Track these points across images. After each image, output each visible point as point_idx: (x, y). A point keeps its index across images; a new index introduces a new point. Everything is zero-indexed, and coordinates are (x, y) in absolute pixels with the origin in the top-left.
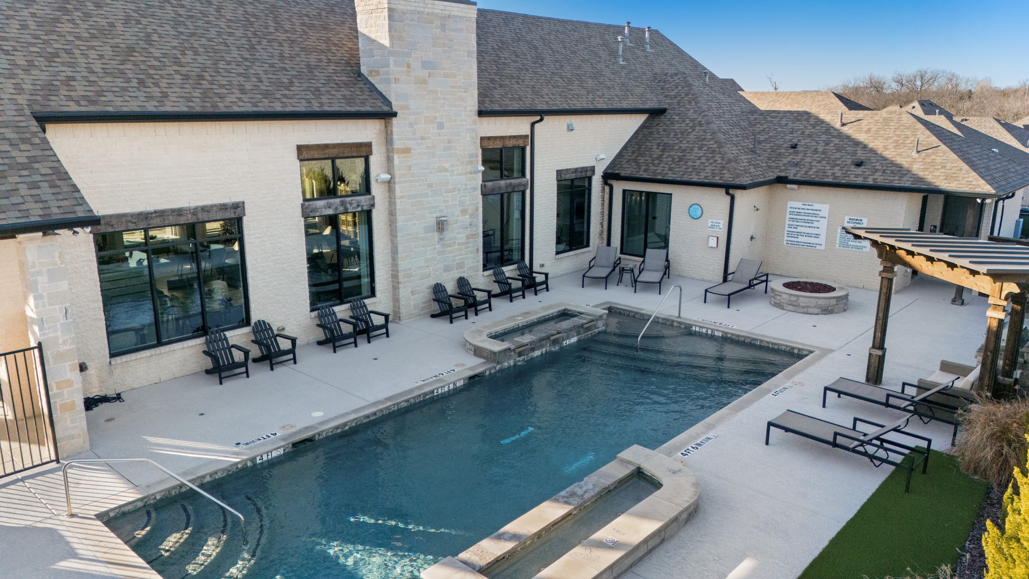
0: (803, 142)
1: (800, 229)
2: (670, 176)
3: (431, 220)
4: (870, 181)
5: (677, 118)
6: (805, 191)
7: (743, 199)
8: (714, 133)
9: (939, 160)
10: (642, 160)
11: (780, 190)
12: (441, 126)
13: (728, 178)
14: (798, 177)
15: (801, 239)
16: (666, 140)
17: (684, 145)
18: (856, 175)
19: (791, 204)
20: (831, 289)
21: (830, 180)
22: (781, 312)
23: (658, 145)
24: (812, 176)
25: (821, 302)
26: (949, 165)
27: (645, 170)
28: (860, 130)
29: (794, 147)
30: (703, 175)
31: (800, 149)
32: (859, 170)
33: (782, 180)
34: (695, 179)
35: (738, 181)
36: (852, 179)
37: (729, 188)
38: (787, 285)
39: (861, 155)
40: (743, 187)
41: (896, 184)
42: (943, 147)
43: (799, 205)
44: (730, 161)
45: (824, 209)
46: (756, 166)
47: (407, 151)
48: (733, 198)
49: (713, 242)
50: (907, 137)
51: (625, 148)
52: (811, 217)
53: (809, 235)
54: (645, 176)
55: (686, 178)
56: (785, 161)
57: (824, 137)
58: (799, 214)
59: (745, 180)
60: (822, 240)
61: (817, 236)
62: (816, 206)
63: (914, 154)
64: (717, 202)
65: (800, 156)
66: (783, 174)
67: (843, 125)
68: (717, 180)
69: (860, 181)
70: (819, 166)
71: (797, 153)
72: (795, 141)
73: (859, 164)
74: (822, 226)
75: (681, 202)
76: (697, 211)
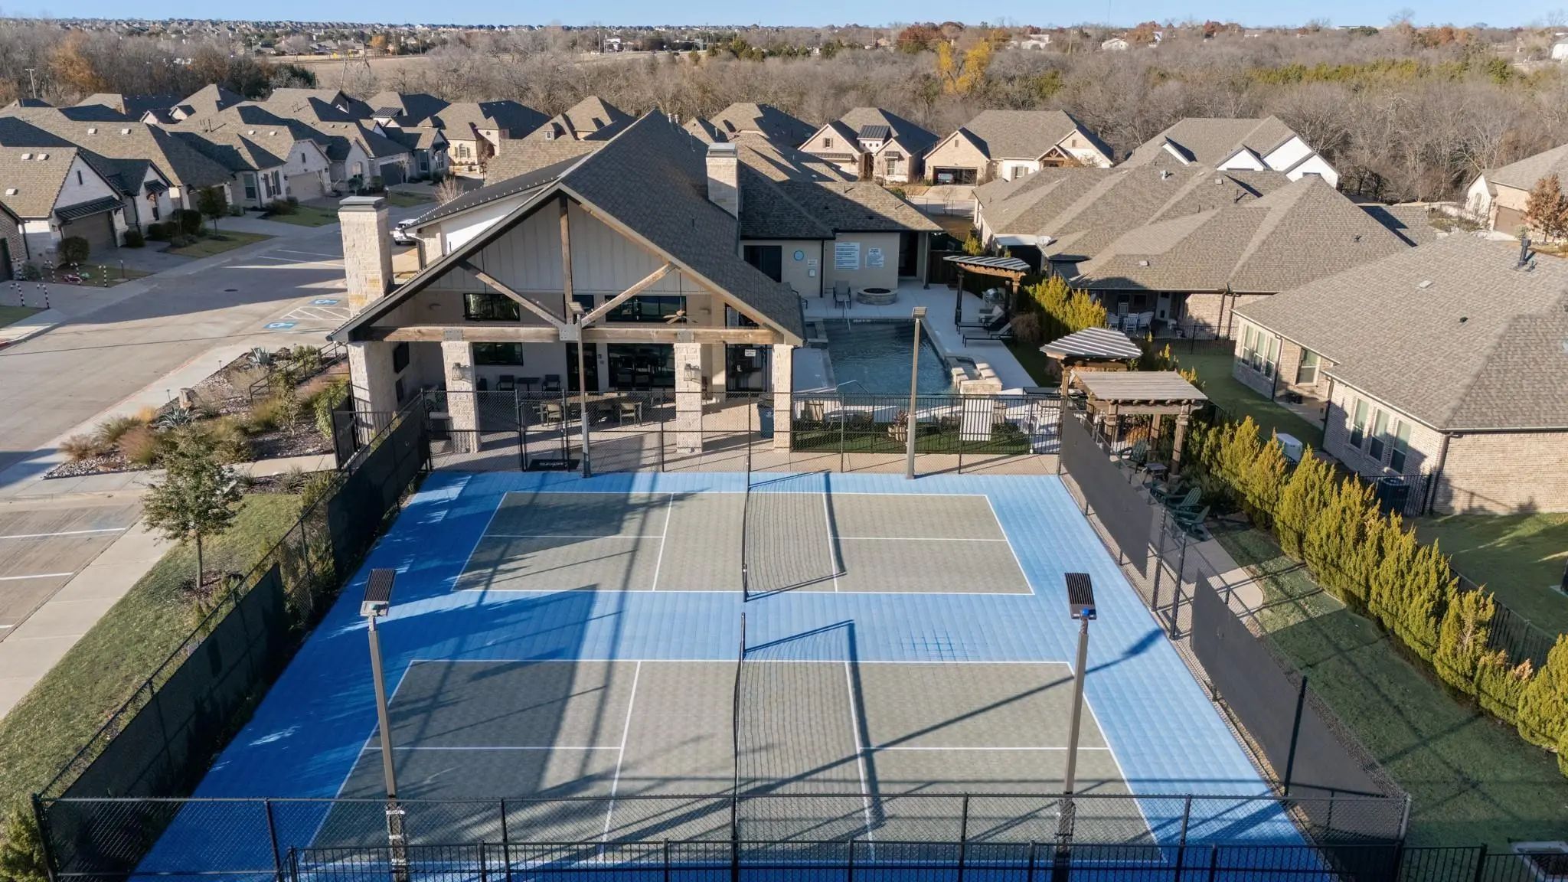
0: (830, 205)
1: (844, 259)
2: (783, 235)
4: (882, 228)
8: (790, 204)
9: (909, 213)
10: (754, 225)
13: (820, 234)
14: (843, 228)
15: (845, 265)
16: (760, 210)
17: (775, 213)
18: (861, 224)
19: (837, 244)
21: (860, 228)
23: (757, 213)
24: (849, 226)
25: (890, 297)
26: (915, 216)
27: (762, 232)
28: (858, 196)
29: (826, 208)
30: (802, 233)
31: (829, 209)
32: (872, 222)
33: (836, 231)
34: (800, 236)
35: (827, 236)
37: (824, 240)
38: (866, 292)
39: (868, 213)
42: (906, 205)
43: (842, 244)
44: (813, 223)
45: (857, 245)
48: (823, 246)
49: (812, 273)
50: (885, 200)
52: (849, 251)
53: (849, 262)
54: (764, 235)
55: (793, 235)
56: (828, 218)
57: (840, 200)
58: (842, 249)
59: (831, 234)
60: (857, 264)
61: (854, 262)
62: (852, 244)
63: (894, 210)
65: (834, 214)
66: (834, 227)
67: (846, 192)
68: (814, 235)
70: (850, 221)
71: (830, 212)
72: (824, 204)
73: (871, 218)
74: (857, 255)
75: (789, 250)
76: (799, 255)
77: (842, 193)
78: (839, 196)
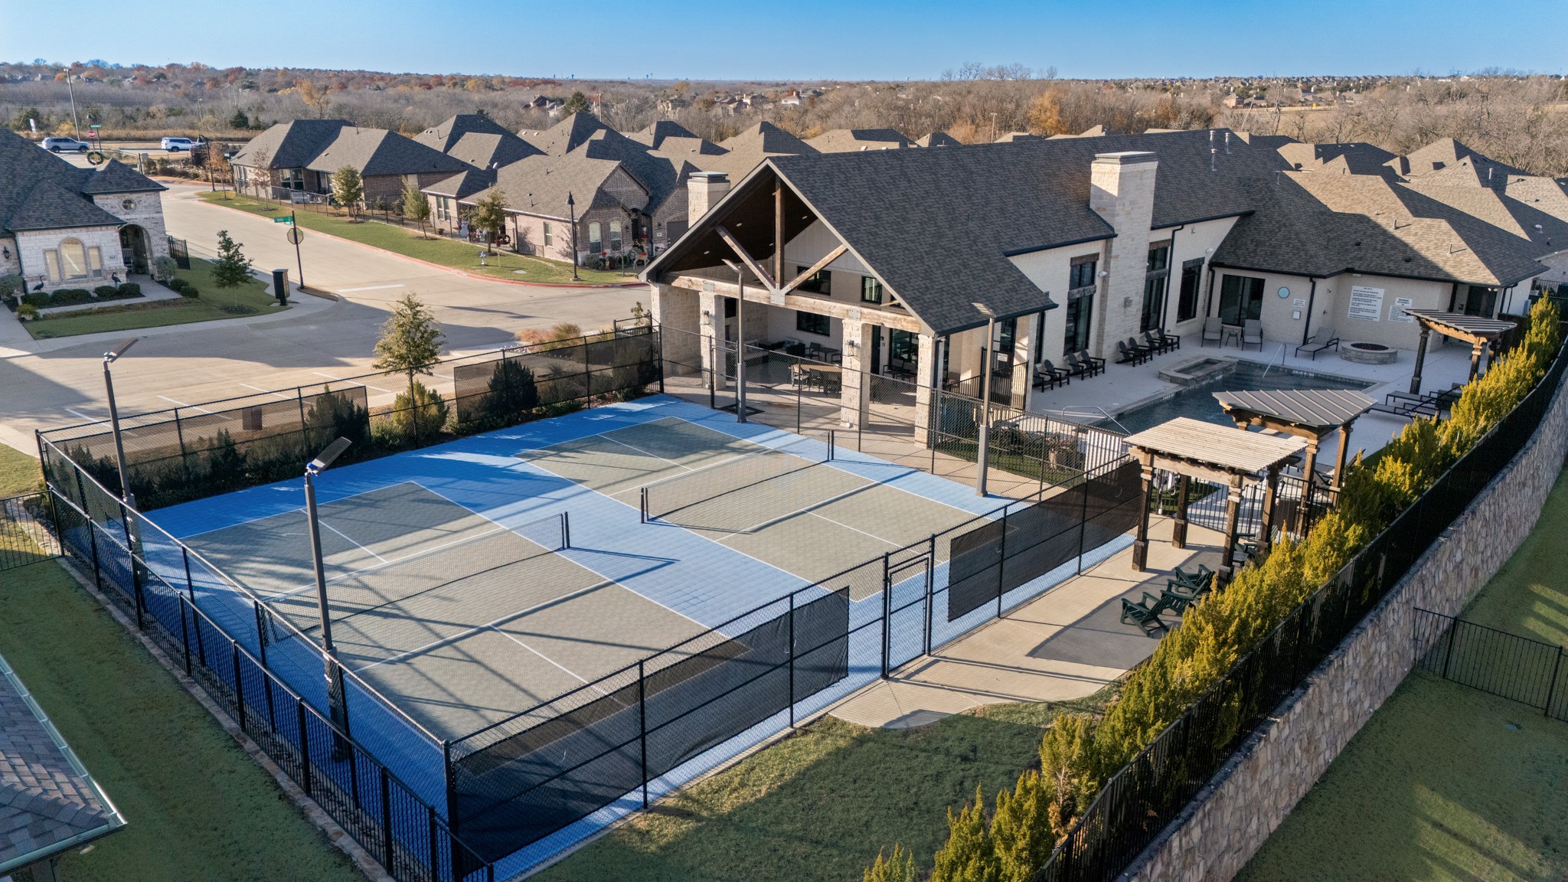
0: (1365, 241)
1: (1361, 306)
2: (1265, 266)
3: (1122, 300)
4: (1416, 274)
5: (1264, 219)
6: (1367, 279)
7: (1322, 285)
8: (1297, 234)
9: (1465, 260)
10: (1239, 252)
11: (1347, 279)
12: (1133, 239)
13: (1312, 269)
14: (1362, 269)
15: (1361, 313)
16: (1258, 237)
17: (1273, 242)
18: (1406, 268)
19: (1355, 288)
20: (1385, 348)
21: (1386, 271)
22: (1350, 363)
23: (1252, 241)
24: (1373, 268)
25: (1379, 356)
26: (1472, 264)
27: (1244, 261)
28: (1409, 234)
29: (1358, 244)
30: (1292, 266)
31: (1363, 246)
32: (1408, 265)
33: (1350, 271)
34: (1286, 269)
35: (1319, 273)
36: (1403, 271)
37: (1312, 277)
38: (1354, 345)
39: (1409, 254)
40: (1324, 277)
41: (1434, 276)
42: (1469, 250)
43: (1361, 288)
44: (1312, 257)
45: (1381, 292)
46: (1331, 260)
47: (1117, 257)
48: (1314, 285)
49: (1296, 315)
50: (1444, 241)
51: (1224, 242)
52: (1369, 299)
53: (1367, 311)
54: (1244, 265)
55: (1278, 268)
56: (1352, 255)
57: (1382, 238)
58: (1361, 295)
59: (1325, 272)
60: (1378, 314)
61: (1374, 311)
62: (1374, 290)
63: (1448, 254)
64: (1302, 287)
65: (1363, 252)
66: (1350, 266)
67: (1397, 228)
68: (1303, 271)
69: (1408, 273)
70: (1378, 261)
71: (1360, 249)
72: (1359, 240)
73: (1408, 260)
74: (1378, 305)
75: (1273, 285)
76: (1284, 292)
77: (1391, 229)
78: (1385, 232)
